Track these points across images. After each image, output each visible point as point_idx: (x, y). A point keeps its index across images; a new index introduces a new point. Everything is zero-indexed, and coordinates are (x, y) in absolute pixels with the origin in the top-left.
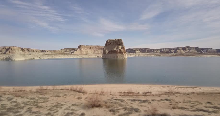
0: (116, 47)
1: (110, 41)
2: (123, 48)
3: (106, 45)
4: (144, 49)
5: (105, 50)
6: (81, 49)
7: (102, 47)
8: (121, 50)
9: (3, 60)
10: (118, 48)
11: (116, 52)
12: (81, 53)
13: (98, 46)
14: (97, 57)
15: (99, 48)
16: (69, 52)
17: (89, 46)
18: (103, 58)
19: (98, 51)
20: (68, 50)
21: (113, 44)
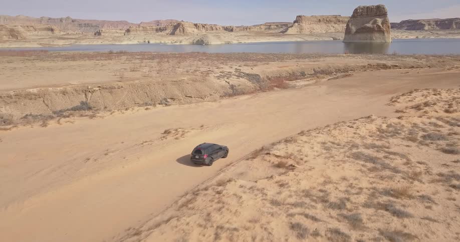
0: (372, 21)
1: (362, 9)
2: (385, 22)
3: (353, 16)
4: (447, 20)
5: (350, 26)
6: (301, 24)
7: (344, 17)
8: (381, 26)
9: (193, 44)
10: (375, 22)
11: (371, 30)
12: (300, 32)
13: (336, 17)
14: (332, 39)
15: (337, 19)
16: (276, 31)
17: (316, 17)
18: (346, 41)
19: (334, 27)
20: (272, 27)
21: (367, 14)
